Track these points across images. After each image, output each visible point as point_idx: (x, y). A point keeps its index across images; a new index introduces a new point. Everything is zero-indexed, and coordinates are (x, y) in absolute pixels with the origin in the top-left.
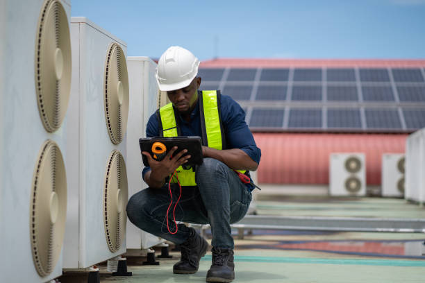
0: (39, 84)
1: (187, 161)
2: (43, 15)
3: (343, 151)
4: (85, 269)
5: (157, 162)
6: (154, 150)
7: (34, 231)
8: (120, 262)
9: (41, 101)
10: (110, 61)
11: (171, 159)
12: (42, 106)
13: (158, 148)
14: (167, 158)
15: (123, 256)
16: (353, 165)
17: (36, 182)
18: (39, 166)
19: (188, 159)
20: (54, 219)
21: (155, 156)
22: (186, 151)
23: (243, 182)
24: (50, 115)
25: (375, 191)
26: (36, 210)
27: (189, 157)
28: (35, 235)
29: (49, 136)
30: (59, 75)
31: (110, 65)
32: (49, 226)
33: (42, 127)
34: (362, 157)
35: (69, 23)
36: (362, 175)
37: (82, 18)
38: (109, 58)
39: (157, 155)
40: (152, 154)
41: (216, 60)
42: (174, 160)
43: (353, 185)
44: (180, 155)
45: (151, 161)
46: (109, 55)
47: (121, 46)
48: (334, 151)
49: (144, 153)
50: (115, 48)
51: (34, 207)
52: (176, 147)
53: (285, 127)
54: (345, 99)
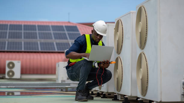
16: (11, 65)
43: (11, 74)
54: (14, 38)
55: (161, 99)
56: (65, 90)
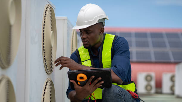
1: (101, 85)
5: (81, 87)
6: (78, 79)
11: (90, 85)
13: (81, 78)
14: (88, 84)
16: (149, 78)
19: (102, 84)
21: (79, 83)
22: (100, 79)
23: (133, 97)
25: (159, 90)
27: (103, 82)
31: (46, 19)
34: (153, 74)
36: (153, 83)
38: (45, 14)
39: (80, 82)
40: (77, 82)
42: (92, 85)
43: (149, 88)
44: (96, 81)
45: (76, 86)
46: (46, 12)
48: (139, 71)
49: (71, 81)
50: (49, 8)
52: (93, 77)
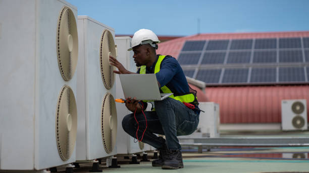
0: (59, 54)
2: (61, 17)
3: (291, 98)
4: (91, 160)
7: (58, 134)
8: (113, 159)
9: (60, 64)
10: (103, 40)
12: (61, 66)
15: (115, 156)
16: (298, 108)
17: (59, 108)
18: (60, 99)
20: (69, 129)
23: (189, 108)
24: (66, 72)
26: (59, 123)
28: (59, 136)
29: (66, 83)
30: (71, 49)
31: (103, 43)
32: (67, 133)
33: (62, 78)
34: (304, 102)
35: (76, 20)
36: (304, 115)
37: (85, 16)
41: (199, 35)
43: (298, 122)
47: (111, 31)
48: (284, 98)
50: (106, 32)
51: (58, 121)
53: (249, 82)
54: (293, 61)
55: (34, 165)
56: (206, 150)
